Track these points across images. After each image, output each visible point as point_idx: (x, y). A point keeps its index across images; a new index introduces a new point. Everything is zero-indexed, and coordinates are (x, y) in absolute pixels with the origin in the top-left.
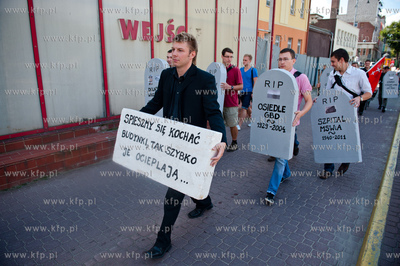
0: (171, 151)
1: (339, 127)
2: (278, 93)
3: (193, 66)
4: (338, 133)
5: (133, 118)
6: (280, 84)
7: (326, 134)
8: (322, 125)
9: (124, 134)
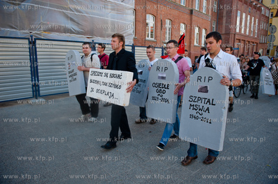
0: (111, 85)
1: (208, 109)
2: (164, 76)
3: (123, 50)
4: (205, 115)
5: (94, 72)
6: (166, 69)
7: (194, 113)
8: (192, 103)
9: (91, 81)
